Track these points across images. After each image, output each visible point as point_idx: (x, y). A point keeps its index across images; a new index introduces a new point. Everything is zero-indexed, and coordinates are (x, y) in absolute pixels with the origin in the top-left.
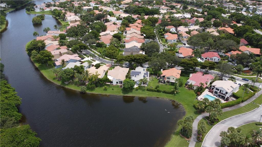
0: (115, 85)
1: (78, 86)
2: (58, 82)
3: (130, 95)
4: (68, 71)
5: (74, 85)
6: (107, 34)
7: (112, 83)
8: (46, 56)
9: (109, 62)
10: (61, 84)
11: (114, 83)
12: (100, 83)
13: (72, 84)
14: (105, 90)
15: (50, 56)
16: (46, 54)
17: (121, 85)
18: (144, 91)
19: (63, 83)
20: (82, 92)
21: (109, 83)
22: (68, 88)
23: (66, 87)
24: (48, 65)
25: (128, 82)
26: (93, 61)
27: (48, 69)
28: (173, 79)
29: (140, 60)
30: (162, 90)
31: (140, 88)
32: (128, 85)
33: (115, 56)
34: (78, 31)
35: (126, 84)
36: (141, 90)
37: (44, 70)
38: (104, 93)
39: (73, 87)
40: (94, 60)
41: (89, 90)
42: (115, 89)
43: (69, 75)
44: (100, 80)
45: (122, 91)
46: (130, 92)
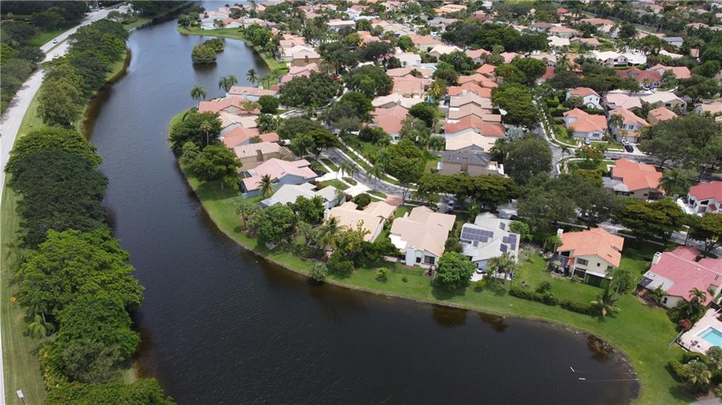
0: (412, 265)
1: (304, 260)
2: (249, 240)
3: (457, 303)
4: (279, 213)
5: (290, 254)
6: (393, 102)
7: (404, 259)
8: (220, 163)
9: (396, 189)
10: (256, 247)
11: (410, 261)
12: (366, 256)
13: (287, 249)
14: (383, 279)
15: (232, 162)
16: (221, 156)
17: (430, 270)
18: (502, 295)
19: (261, 245)
20: (312, 278)
21: (394, 260)
22: (275, 261)
23: (271, 258)
24: (222, 188)
25: (453, 262)
26: (351, 183)
27: (222, 198)
28: (599, 265)
29: (492, 193)
30: (561, 300)
31: (489, 281)
32: (453, 274)
33: (415, 175)
34: (311, 92)
35: (446, 270)
36: (492, 290)
37: (210, 201)
38: (378, 289)
39: (287, 261)
40: (352, 180)
41: (333, 276)
42: (413, 280)
43: (280, 225)
44: (368, 247)
45: (431, 288)
46: (457, 294)
